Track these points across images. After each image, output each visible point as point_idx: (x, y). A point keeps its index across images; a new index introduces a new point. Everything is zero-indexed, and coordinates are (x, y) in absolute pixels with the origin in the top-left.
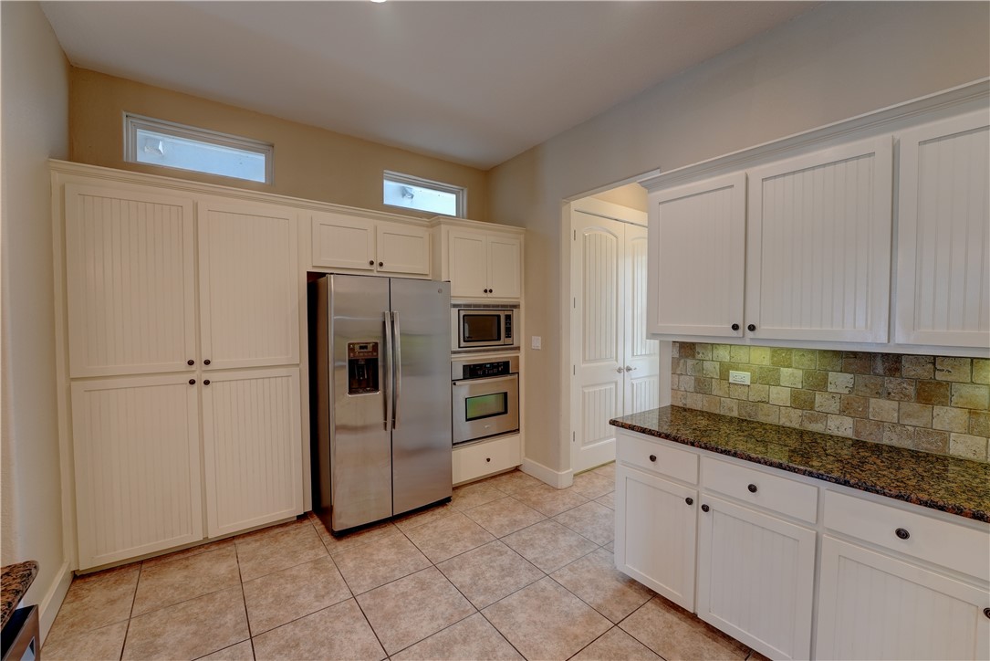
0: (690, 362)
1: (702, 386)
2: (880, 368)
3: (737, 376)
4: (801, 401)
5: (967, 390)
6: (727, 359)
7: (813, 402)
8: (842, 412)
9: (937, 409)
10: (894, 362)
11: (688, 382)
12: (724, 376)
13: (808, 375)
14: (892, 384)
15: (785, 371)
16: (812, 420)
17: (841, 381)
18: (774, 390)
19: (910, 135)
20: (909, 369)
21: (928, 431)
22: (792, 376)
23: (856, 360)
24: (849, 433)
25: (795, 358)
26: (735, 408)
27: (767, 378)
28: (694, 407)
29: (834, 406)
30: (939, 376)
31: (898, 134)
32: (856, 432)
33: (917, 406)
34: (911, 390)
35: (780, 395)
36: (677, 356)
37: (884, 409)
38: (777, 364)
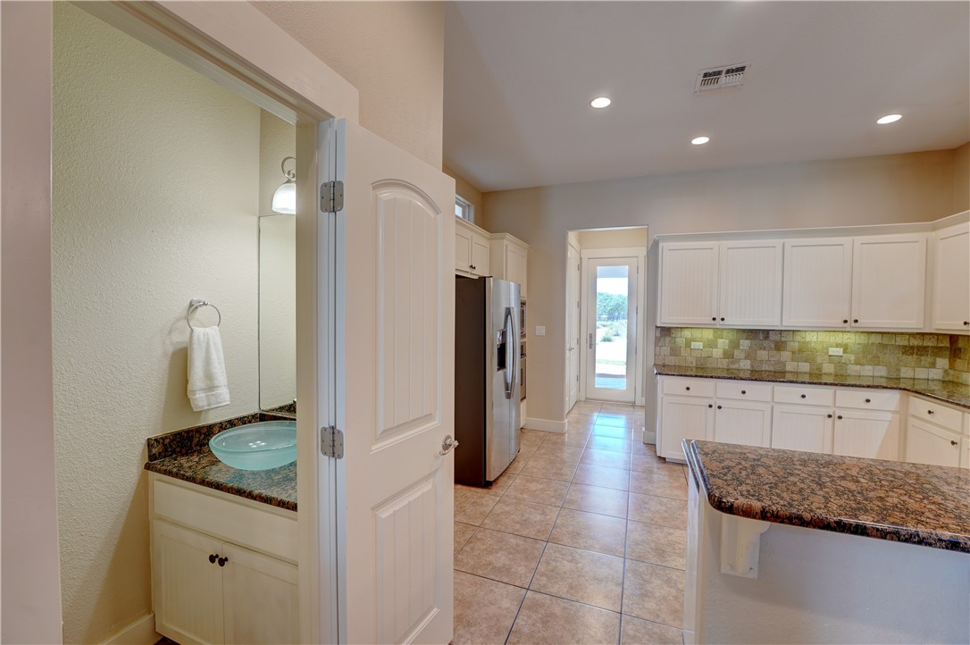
0: (668, 339)
1: (675, 352)
2: (761, 336)
3: (695, 345)
4: (728, 355)
5: (792, 344)
6: (689, 336)
7: (733, 355)
8: (746, 358)
9: (782, 353)
10: (766, 333)
11: (666, 350)
12: (688, 344)
13: (731, 342)
14: (766, 343)
15: (720, 341)
16: (733, 363)
17: (745, 344)
18: (714, 350)
19: (790, 242)
20: (772, 336)
21: (779, 362)
22: (723, 343)
23: (752, 333)
24: (749, 367)
25: (725, 334)
26: (694, 362)
27: (711, 344)
28: (670, 364)
29: (743, 355)
30: (783, 339)
31: (786, 240)
32: (752, 367)
33: (775, 352)
34: (773, 346)
35: (717, 353)
36: (658, 335)
37: (763, 354)
38: (716, 338)
